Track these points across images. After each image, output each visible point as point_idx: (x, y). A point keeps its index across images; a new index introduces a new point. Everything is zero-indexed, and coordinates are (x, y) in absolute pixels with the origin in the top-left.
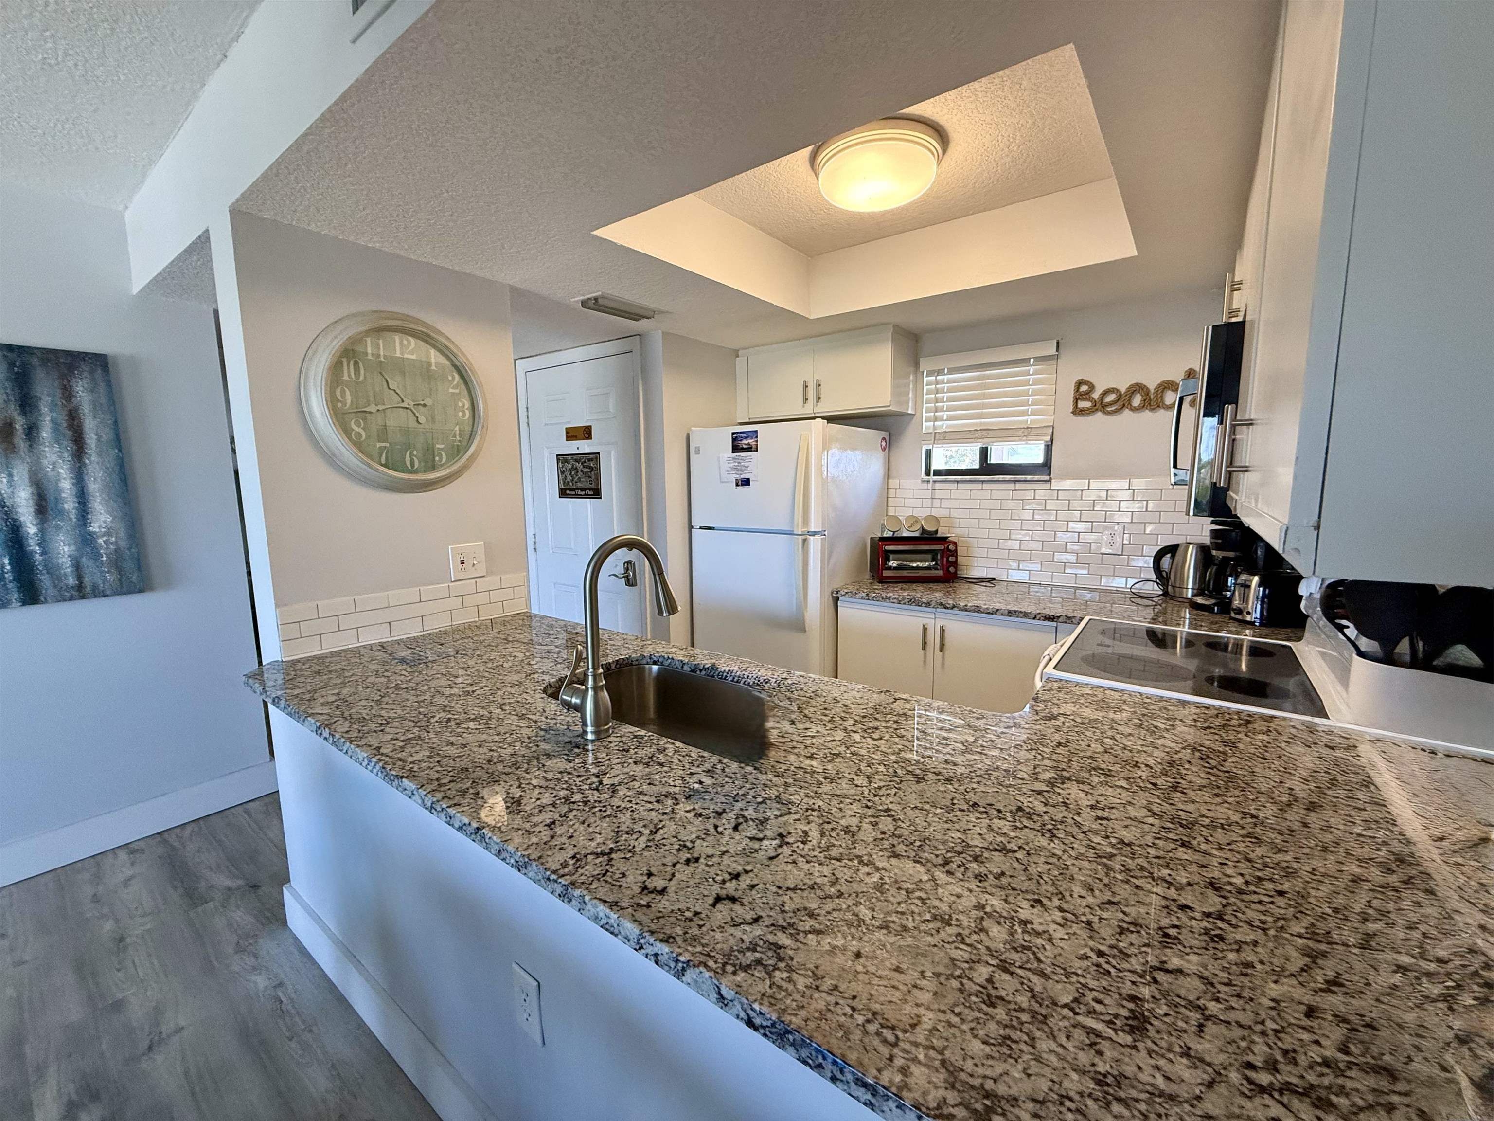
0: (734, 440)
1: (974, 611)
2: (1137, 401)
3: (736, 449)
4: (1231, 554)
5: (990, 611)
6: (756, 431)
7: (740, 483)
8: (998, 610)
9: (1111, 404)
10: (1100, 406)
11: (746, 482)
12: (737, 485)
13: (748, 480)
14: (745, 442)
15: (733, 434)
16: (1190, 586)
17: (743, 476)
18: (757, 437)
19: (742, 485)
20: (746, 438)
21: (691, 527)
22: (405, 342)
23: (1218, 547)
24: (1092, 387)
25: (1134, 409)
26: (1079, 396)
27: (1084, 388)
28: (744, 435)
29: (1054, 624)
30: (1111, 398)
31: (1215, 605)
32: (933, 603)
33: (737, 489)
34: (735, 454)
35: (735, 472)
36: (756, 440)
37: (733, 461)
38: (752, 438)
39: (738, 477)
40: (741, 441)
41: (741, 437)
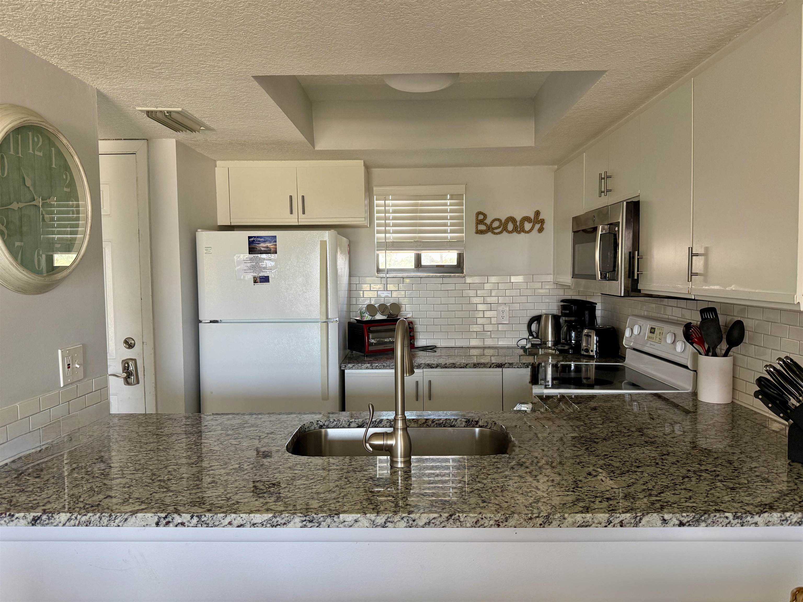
0: (250, 243)
1: (451, 367)
2: (510, 227)
3: (252, 250)
4: (573, 319)
5: (462, 365)
6: (275, 237)
7: (258, 280)
8: (467, 365)
9: (497, 228)
10: (490, 229)
11: (265, 279)
12: (255, 282)
13: (267, 277)
14: (262, 245)
15: (250, 237)
16: (550, 339)
17: (262, 274)
18: (276, 242)
19: (261, 282)
20: (264, 242)
21: (197, 321)
22: (36, 139)
23: (564, 315)
24: (485, 216)
25: (510, 232)
26: (479, 222)
27: (481, 217)
28: (262, 239)
29: (500, 369)
30: (496, 224)
31: (569, 349)
32: (423, 366)
33: (254, 285)
34: (252, 256)
35: (252, 271)
36: (275, 243)
37: (250, 262)
38: (270, 242)
39: (256, 274)
40: (258, 244)
41: (259, 241)
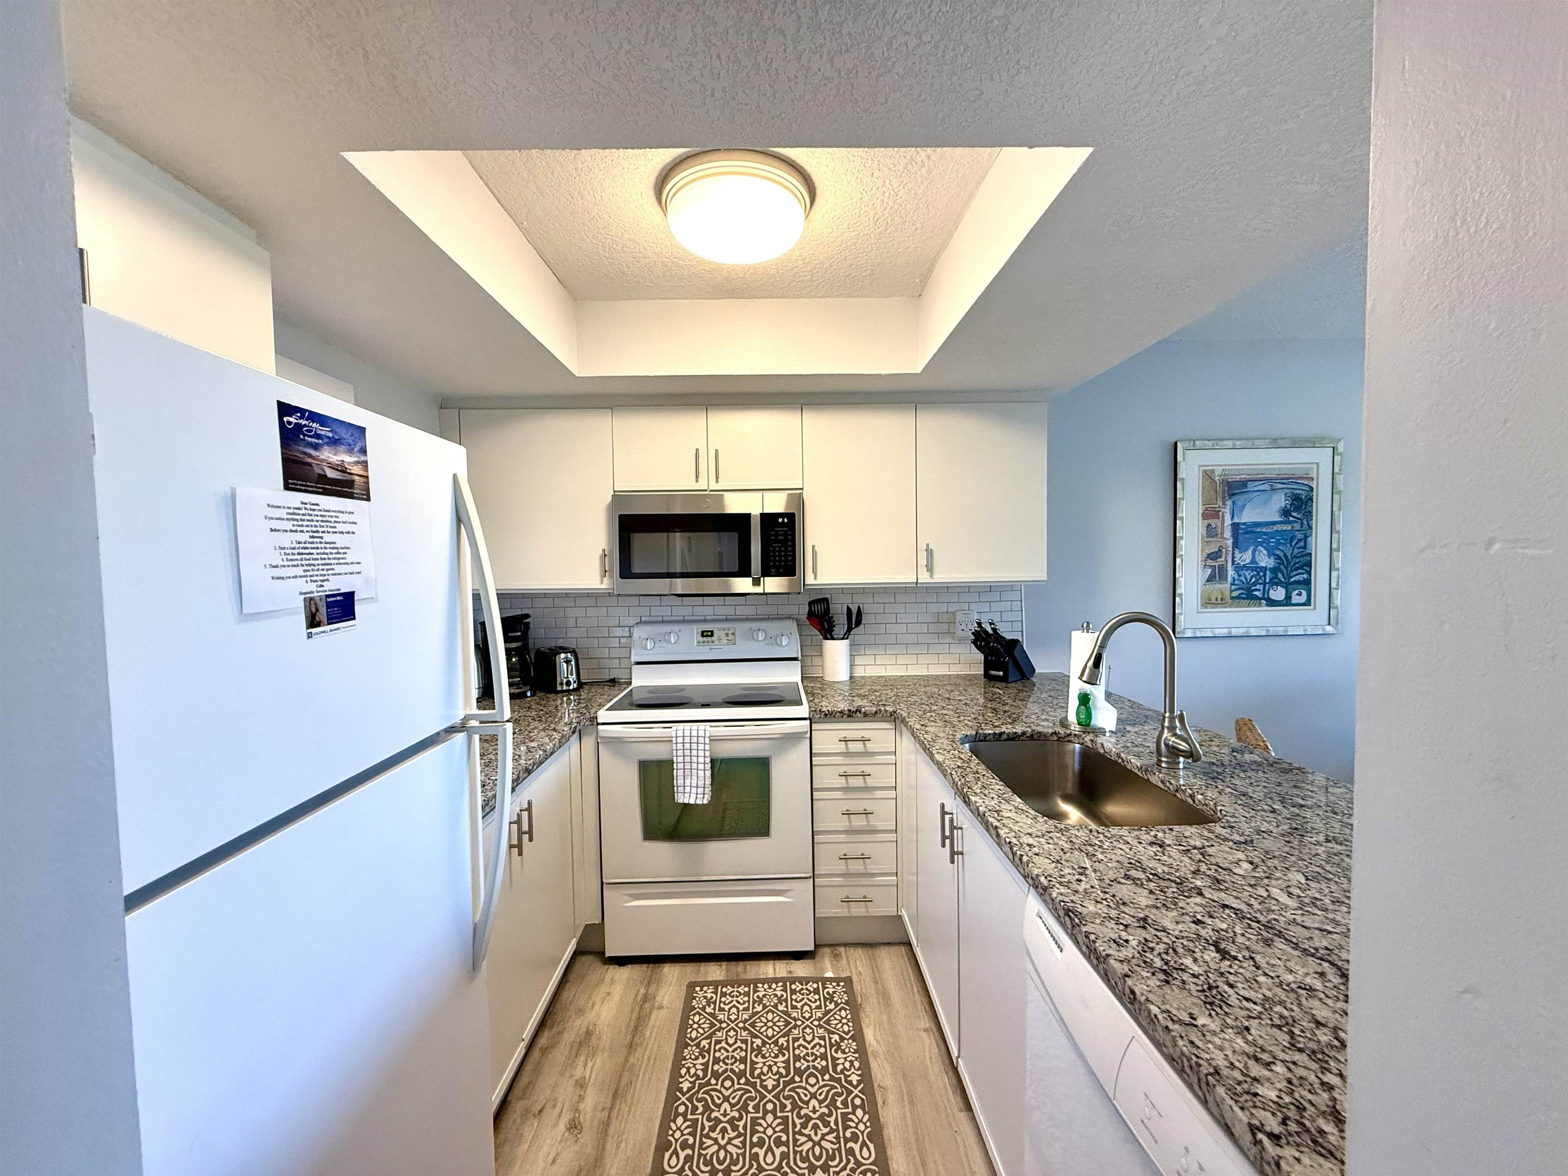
0: (290, 435)
3: (295, 473)
6: (361, 431)
11: (342, 609)
12: (313, 622)
13: (349, 597)
14: (325, 455)
15: (283, 410)
17: (331, 585)
18: (364, 451)
19: (331, 620)
20: (334, 442)
33: (310, 636)
34: (296, 498)
35: (299, 571)
36: (363, 458)
37: (288, 525)
38: (350, 451)
39: (312, 587)
40: (316, 447)
41: (318, 436)
